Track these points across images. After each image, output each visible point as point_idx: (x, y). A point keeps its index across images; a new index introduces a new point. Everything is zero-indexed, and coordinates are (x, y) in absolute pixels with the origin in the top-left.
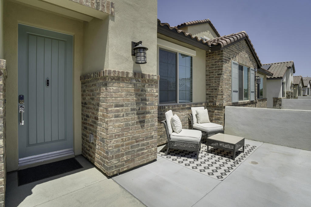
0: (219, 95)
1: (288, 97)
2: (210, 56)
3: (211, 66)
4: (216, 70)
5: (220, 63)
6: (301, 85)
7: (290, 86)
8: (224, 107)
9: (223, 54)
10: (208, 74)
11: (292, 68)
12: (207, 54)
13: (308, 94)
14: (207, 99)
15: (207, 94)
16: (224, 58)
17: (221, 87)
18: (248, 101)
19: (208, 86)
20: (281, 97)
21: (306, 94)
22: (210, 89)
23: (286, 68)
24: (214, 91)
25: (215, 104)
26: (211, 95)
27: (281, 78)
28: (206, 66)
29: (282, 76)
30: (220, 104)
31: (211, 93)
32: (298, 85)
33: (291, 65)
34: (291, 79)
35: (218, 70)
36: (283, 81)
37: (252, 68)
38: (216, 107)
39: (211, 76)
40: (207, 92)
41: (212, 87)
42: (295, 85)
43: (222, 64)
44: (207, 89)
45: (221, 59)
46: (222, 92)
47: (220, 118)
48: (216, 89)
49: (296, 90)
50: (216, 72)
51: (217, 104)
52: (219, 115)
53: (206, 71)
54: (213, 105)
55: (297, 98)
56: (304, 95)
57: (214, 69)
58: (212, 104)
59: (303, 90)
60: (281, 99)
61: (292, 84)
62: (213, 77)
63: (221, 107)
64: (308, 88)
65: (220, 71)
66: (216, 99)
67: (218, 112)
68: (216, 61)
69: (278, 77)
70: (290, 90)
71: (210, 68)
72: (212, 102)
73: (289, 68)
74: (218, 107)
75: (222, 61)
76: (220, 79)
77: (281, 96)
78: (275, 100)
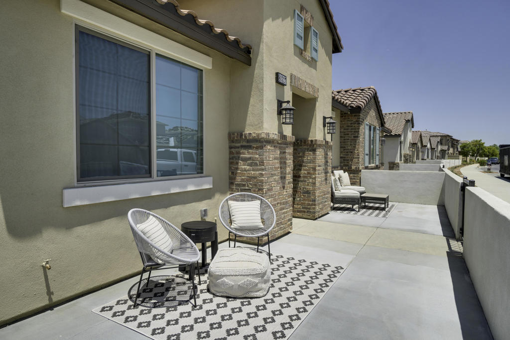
0: (355, 158)
1: (406, 161)
2: (345, 116)
3: (346, 128)
4: (352, 132)
5: (356, 125)
6: (419, 145)
7: (408, 146)
8: (360, 171)
9: (360, 116)
10: (343, 135)
11: (410, 122)
12: (341, 114)
13: (428, 157)
14: (341, 162)
15: (341, 158)
16: (361, 120)
17: (357, 150)
18: (374, 165)
19: (343, 149)
20: (399, 162)
21: (426, 157)
22: (345, 152)
23: (404, 122)
24: (350, 154)
25: (351, 168)
26: (346, 159)
27: (399, 136)
28: (341, 127)
29: (400, 133)
30: (356, 168)
31: (346, 156)
32: (416, 144)
33: (410, 118)
34: (410, 137)
35: (354, 132)
36: (400, 139)
37: (377, 127)
38: (352, 171)
39: (346, 138)
40: (342, 155)
41: (347, 150)
42: (413, 145)
43: (359, 126)
44: (341, 152)
45: (358, 121)
46: (358, 155)
47: (357, 182)
48: (352, 152)
49: (414, 151)
50: (352, 134)
51: (353, 168)
52: (355, 179)
53: (341, 132)
54: (349, 168)
55: (415, 163)
56: (422, 159)
57: (350, 130)
58: (347, 168)
59: (422, 152)
60: (398, 163)
61: (410, 143)
62: (348, 139)
63: (357, 171)
64: (428, 149)
65: (357, 133)
66: (352, 162)
67: (354, 176)
68: (352, 122)
69: (396, 135)
70: (408, 152)
71: (345, 129)
72: (348, 165)
73: (407, 121)
74: (354, 170)
75: (359, 124)
76: (356, 142)
77: (398, 160)
78: (392, 166)
